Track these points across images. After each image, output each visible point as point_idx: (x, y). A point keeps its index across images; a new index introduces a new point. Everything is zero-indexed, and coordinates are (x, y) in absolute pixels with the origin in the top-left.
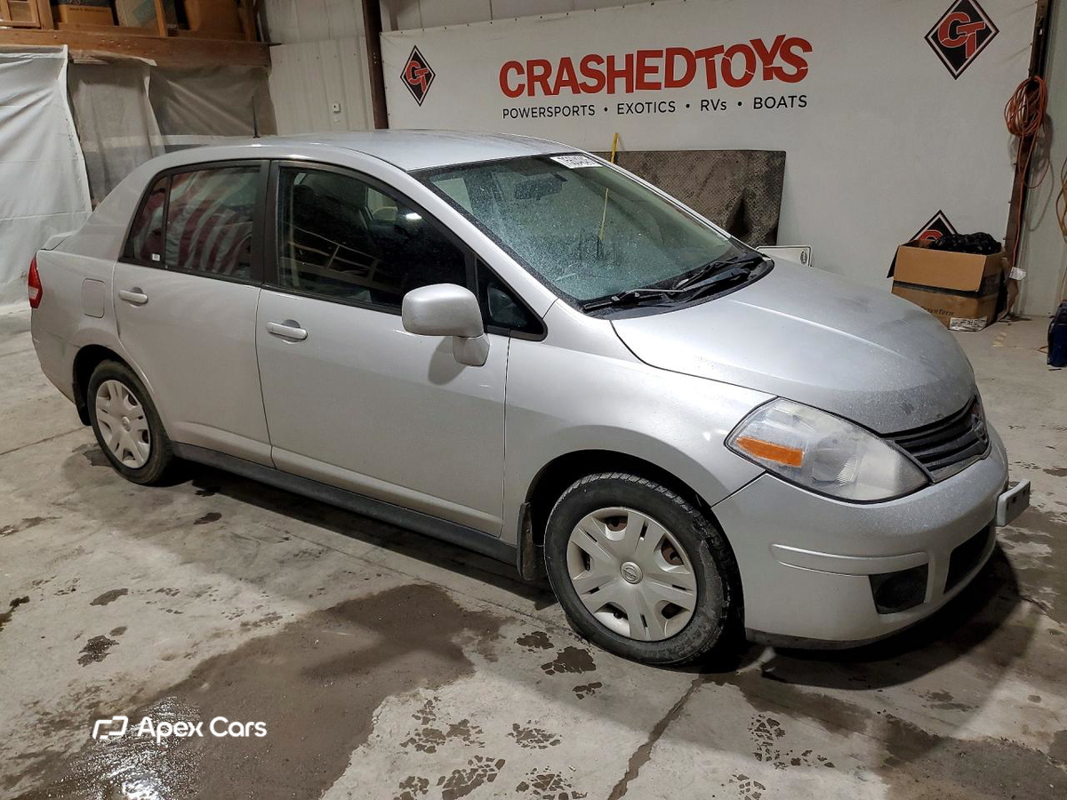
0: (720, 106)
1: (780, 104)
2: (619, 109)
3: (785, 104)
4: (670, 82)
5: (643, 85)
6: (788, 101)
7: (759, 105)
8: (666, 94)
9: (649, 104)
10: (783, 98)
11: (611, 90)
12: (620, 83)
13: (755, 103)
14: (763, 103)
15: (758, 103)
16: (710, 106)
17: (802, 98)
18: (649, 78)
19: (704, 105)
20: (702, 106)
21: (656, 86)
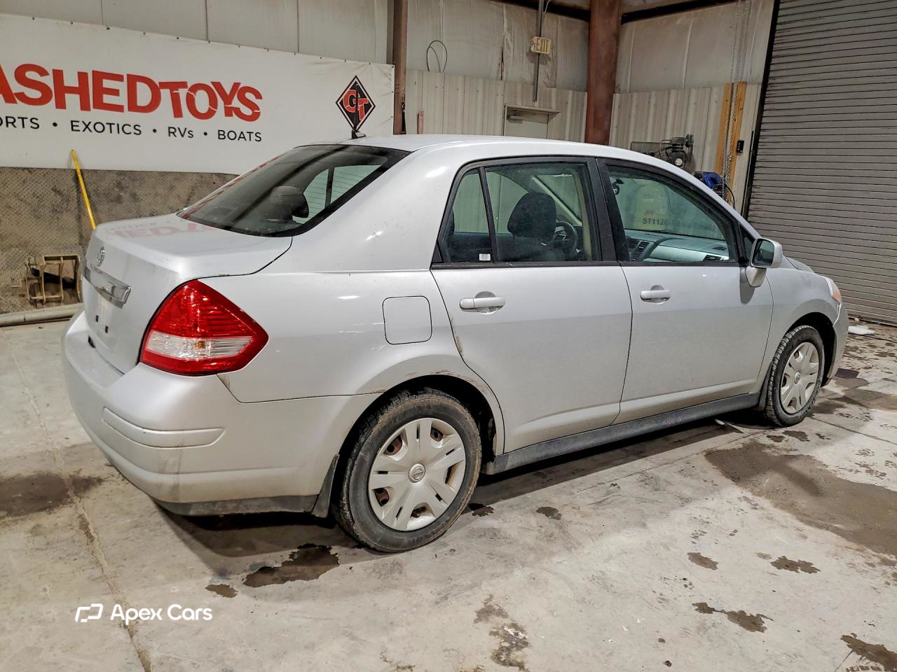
0: (187, 133)
1: (240, 137)
2: (72, 126)
3: (244, 138)
4: (133, 106)
5: (100, 105)
6: (247, 136)
7: (222, 137)
8: (129, 117)
9: (110, 124)
10: (242, 132)
11: (61, 104)
12: (73, 100)
13: (219, 135)
14: (226, 135)
15: (222, 135)
16: (177, 133)
17: (258, 135)
18: (107, 99)
19: (171, 131)
20: (170, 132)
21: (119, 108)
